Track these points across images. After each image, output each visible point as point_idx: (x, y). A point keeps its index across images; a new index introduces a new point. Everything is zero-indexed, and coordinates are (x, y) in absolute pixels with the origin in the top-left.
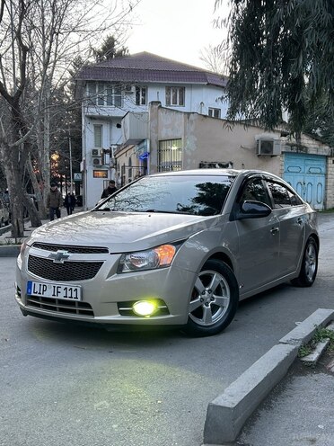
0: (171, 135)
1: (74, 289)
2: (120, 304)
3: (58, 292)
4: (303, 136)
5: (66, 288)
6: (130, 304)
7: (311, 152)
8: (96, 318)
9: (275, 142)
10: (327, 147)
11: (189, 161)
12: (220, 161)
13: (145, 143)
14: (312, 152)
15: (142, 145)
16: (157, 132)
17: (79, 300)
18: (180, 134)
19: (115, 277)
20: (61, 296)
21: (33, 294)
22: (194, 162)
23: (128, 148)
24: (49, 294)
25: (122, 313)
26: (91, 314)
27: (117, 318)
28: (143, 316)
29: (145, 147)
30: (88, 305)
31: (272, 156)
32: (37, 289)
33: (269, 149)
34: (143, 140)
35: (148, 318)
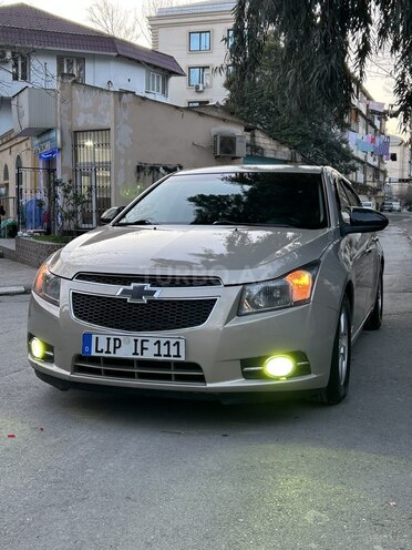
0: (93, 123)
1: (172, 342)
2: (245, 363)
3: (143, 349)
4: (258, 133)
5: (158, 342)
6: (259, 361)
7: (267, 156)
8: (209, 385)
9: (238, 139)
10: (287, 149)
11: (122, 162)
12: (165, 163)
13: (53, 135)
14: (269, 155)
15: (47, 137)
16: (70, 119)
17: (182, 359)
18: (108, 122)
19: (236, 322)
20: (149, 355)
21: (94, 353)
22: (129, 162)
23: (14, 142)
24: (126, 352)
25: (247, 376)
26: (201, 379)
27: (239, 383)
28: (278, 379)
29: (53, 140)
30: (196, 367)
31: (234, 158)
32: (103, 345)
33: (230, 148)
34: (49, 131)
35: (283, 380)
